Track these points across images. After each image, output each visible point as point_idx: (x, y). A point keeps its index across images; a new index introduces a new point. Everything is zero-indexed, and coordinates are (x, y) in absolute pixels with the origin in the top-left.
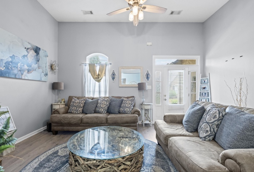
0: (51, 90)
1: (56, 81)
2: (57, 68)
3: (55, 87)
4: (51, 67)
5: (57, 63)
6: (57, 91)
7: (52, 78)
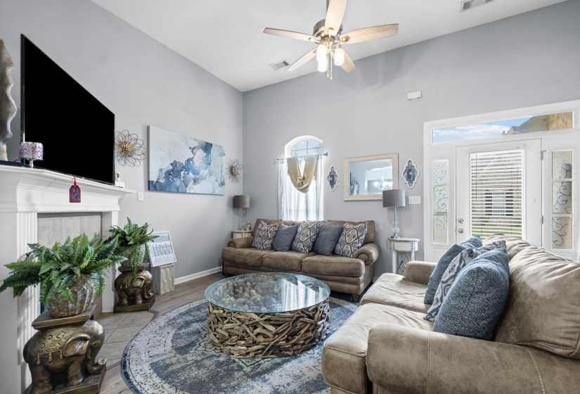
0: (231, 210)
1: (239, 193)
2: (241, 172)
3: (236, 202)
4: (232, 171)
5: (241, 163)
6: (241, 209)
7: (233, 188)
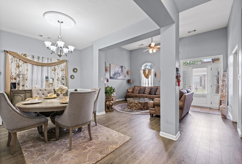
0: (127, 83)
1: (129, 79)
2: (130, 73)
3: (129, 81)
4: (127, 73)
5: (130, 70)
6: (130, 83)
7: (128, 77)
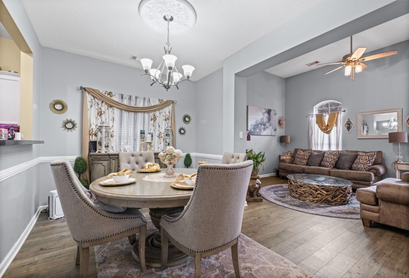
0: (279, 144)
1: (284, 134)
2: (284, 122)
3: (282, 140)
4: (280, 123)
5: (284, 118)
6: (284, 143)
7: (280, 132)
